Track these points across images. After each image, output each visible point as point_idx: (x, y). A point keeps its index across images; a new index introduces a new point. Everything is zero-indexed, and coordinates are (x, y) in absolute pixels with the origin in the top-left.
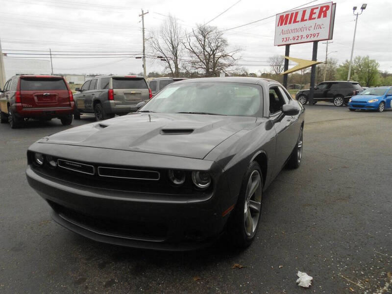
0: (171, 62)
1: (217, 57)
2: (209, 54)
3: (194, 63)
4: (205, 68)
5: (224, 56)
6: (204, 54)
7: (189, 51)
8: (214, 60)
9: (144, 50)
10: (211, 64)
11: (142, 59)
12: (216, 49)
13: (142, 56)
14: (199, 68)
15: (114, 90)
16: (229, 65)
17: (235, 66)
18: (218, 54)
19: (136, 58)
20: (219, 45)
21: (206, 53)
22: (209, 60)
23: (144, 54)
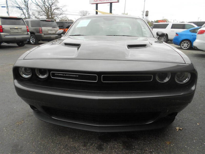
0: (25, 11)
1: (53, 9)
2: (48, 7)
3: (39, 12)
4: (46, 15)
5: (57, 9)
6: (45, 7)
7: (35, 4)
8: (51, 11)
9: (7, 2)
10: (50, 13)
11: (6, 8)
12: (52, 5)
13: (6, 6)
14: (43, 15)
15: (2, 26)
16: (61, 14)
17: (64, 15)
18: (53, 8)
19: (2, 7)
20: (53, 2)
21: (46, 7)
22: (48, 10)
23: (7, 5)
